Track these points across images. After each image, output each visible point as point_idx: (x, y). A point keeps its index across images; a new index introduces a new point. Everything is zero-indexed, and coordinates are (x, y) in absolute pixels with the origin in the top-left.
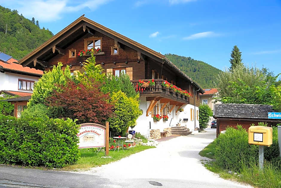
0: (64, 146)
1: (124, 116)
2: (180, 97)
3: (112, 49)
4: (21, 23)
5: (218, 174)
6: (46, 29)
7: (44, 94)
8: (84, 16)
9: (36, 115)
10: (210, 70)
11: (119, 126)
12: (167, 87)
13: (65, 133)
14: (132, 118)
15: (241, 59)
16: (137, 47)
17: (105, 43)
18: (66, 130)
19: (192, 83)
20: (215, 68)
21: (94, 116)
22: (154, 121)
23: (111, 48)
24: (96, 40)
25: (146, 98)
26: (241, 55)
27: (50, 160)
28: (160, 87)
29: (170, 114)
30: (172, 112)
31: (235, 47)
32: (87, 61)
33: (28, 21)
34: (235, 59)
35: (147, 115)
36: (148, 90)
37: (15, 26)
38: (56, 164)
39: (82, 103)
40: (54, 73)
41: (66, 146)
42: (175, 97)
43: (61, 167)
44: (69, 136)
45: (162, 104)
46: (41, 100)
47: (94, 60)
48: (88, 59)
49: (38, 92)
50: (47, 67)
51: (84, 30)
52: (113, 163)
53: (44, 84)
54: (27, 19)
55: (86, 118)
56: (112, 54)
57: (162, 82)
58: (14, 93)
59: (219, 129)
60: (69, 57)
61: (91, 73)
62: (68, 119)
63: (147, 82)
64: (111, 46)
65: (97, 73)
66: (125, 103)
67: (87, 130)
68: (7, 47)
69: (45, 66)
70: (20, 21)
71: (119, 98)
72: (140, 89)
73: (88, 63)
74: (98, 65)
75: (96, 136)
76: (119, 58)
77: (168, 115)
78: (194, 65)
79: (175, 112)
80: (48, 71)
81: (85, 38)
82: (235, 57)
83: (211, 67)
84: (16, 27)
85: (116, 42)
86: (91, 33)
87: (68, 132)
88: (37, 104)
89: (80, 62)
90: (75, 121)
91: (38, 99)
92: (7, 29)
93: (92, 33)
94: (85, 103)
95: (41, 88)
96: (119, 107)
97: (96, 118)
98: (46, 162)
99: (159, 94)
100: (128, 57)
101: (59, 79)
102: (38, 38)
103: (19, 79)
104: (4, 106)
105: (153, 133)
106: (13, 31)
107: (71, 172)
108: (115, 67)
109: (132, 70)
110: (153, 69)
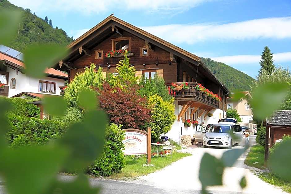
0: (110, 153)
1: (160, 121)
2: (211, 101)
3: (141, 50)
4: (33, 22)
5: (279, 188)
6: (59, 28)
7: (77, 97)
8: (113, 15)
9: (69, 118)
10: (231, 73)
11: (155, 132)
12: (201, 90)
13: (111, 139)
14: (168, 123)
15: (273, 61)
16: (170, 48)
17: (134, 44)
18: (112, 136)
19: (222, 86)
20: (236, 70)
21: (132, 121)
22: (185, 127)
23: (140, 48)
25: (177, 102)
26: (272, 56)
27: (97, 168)
28: (194, 91)
29: (199, 119)
30: (201, 116)
31: (266, 48)
32: (120, 63)
33: (41, 20)
34: (266, 61)
35: (179, 120)
36: (181, 94)
37: (28, 25)
38: (103, 172)
39: (119, 107)
40: (87, 76)
41: (112, 154)
42: (207, 101)
43: (108, 176)
44: (115, 143)
45: (192, 108)
46: (74, 104)
47: (127, 62)
48: (121, 61)
49: (70, 95)
50: (72, 68)
51: (113, 30)
52: (158, 171)
53: (78, 86)
54: (40, 18)
55: (123, 123)
56: (141, 56)
57: (196, 85)
58: (35, 95)
59: (273, 138)
60: (96, 58)
61: (125, 76)
62: (112, 125)
63: (180, 85)
64: (140, 47)
65: (131, 75)
66: (162, 107)
67: (129, 136)
68: (19, 47)
69: (70, 68)
70: (33, 20)
71: (155, 102)
72: (172, 93)
73: (121, 64)
74: (131, 67)
75: (138, 143)
76: (149, 59)
77: (197, 120)
78: (214, 66)
79: (203, 117)
80: (81, 73)
81: (113, 39)
82: (266, 58)
83: (232, 69)
84: (29, 27)
85: (147, 43)
86: (119, 33)
87: (114, 138)
88: (70, 108)
89: (108, 64)
90: (120, 127)
91: (71, 102)
92: (20, 28)
93: (121, 33)
94: (122, 107)
95: (74, 90)
96: (156, 111)
97: (134, 123)
98: (93, 169)
99: (193, 98)
100: (159, 59)
101: (92, 81)
102: (51, 38)
103: (39, 80)
104: (27, 109)
105: (185, 139)
106: (25, 31)
107: (120, 181)
108: (145, 69)
109: (163, 72)
110: (185, 72)
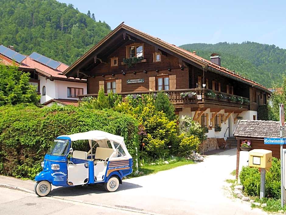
3: (154, 56)
6: (102, 22)
8: (124, 23)
16: (178, 55)
17: (147, 50)
23: (153, 54)
24: (138, 46)
25: (190, 108)
45: (212, 113)
50: (90, 76)
51: (124, 38)
56: (154, 62)
60: (111, 66)
64: (153, 52)
69: (88, 76)
70: (76, 15)
76: (162, 65)
79: (233, 120)
81: (126, 45)
84: (72, 22)
85: (156, 49)
89: (122, 71)
92: (63, 25)
93: (133, 40)
100: (171, 64)
108: (158, 75)
109: (176, 78)
110: (199, 76)
